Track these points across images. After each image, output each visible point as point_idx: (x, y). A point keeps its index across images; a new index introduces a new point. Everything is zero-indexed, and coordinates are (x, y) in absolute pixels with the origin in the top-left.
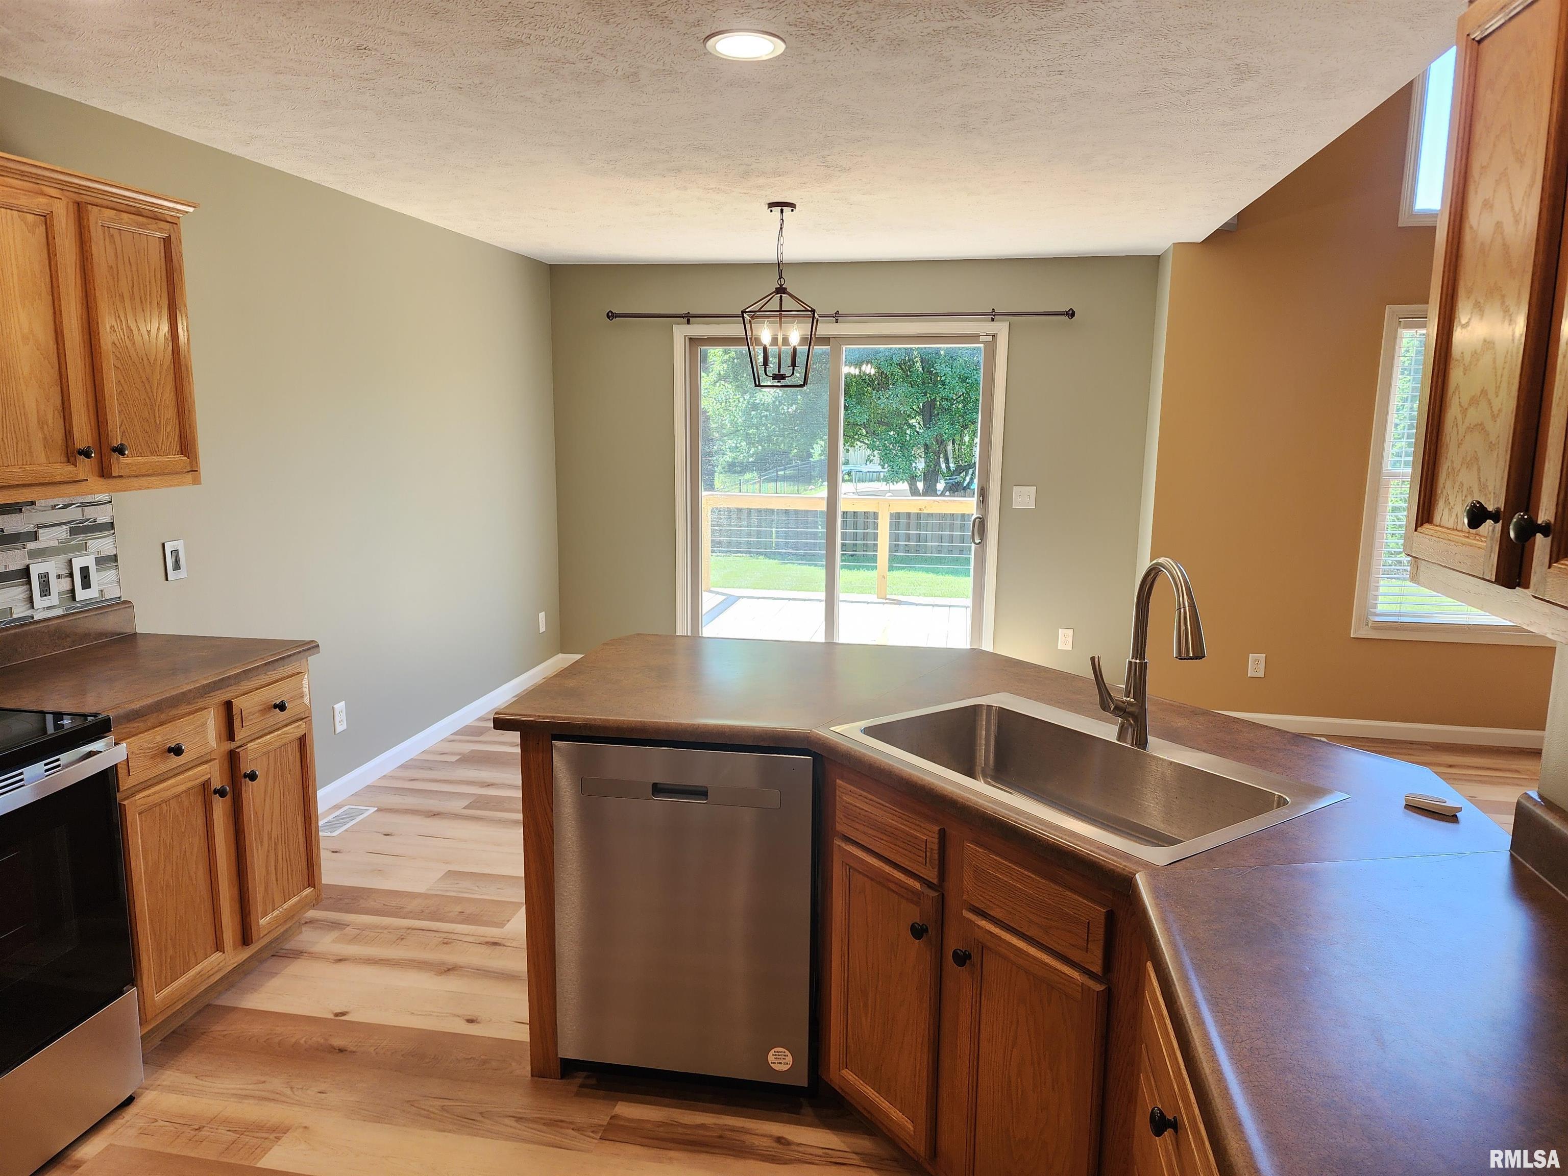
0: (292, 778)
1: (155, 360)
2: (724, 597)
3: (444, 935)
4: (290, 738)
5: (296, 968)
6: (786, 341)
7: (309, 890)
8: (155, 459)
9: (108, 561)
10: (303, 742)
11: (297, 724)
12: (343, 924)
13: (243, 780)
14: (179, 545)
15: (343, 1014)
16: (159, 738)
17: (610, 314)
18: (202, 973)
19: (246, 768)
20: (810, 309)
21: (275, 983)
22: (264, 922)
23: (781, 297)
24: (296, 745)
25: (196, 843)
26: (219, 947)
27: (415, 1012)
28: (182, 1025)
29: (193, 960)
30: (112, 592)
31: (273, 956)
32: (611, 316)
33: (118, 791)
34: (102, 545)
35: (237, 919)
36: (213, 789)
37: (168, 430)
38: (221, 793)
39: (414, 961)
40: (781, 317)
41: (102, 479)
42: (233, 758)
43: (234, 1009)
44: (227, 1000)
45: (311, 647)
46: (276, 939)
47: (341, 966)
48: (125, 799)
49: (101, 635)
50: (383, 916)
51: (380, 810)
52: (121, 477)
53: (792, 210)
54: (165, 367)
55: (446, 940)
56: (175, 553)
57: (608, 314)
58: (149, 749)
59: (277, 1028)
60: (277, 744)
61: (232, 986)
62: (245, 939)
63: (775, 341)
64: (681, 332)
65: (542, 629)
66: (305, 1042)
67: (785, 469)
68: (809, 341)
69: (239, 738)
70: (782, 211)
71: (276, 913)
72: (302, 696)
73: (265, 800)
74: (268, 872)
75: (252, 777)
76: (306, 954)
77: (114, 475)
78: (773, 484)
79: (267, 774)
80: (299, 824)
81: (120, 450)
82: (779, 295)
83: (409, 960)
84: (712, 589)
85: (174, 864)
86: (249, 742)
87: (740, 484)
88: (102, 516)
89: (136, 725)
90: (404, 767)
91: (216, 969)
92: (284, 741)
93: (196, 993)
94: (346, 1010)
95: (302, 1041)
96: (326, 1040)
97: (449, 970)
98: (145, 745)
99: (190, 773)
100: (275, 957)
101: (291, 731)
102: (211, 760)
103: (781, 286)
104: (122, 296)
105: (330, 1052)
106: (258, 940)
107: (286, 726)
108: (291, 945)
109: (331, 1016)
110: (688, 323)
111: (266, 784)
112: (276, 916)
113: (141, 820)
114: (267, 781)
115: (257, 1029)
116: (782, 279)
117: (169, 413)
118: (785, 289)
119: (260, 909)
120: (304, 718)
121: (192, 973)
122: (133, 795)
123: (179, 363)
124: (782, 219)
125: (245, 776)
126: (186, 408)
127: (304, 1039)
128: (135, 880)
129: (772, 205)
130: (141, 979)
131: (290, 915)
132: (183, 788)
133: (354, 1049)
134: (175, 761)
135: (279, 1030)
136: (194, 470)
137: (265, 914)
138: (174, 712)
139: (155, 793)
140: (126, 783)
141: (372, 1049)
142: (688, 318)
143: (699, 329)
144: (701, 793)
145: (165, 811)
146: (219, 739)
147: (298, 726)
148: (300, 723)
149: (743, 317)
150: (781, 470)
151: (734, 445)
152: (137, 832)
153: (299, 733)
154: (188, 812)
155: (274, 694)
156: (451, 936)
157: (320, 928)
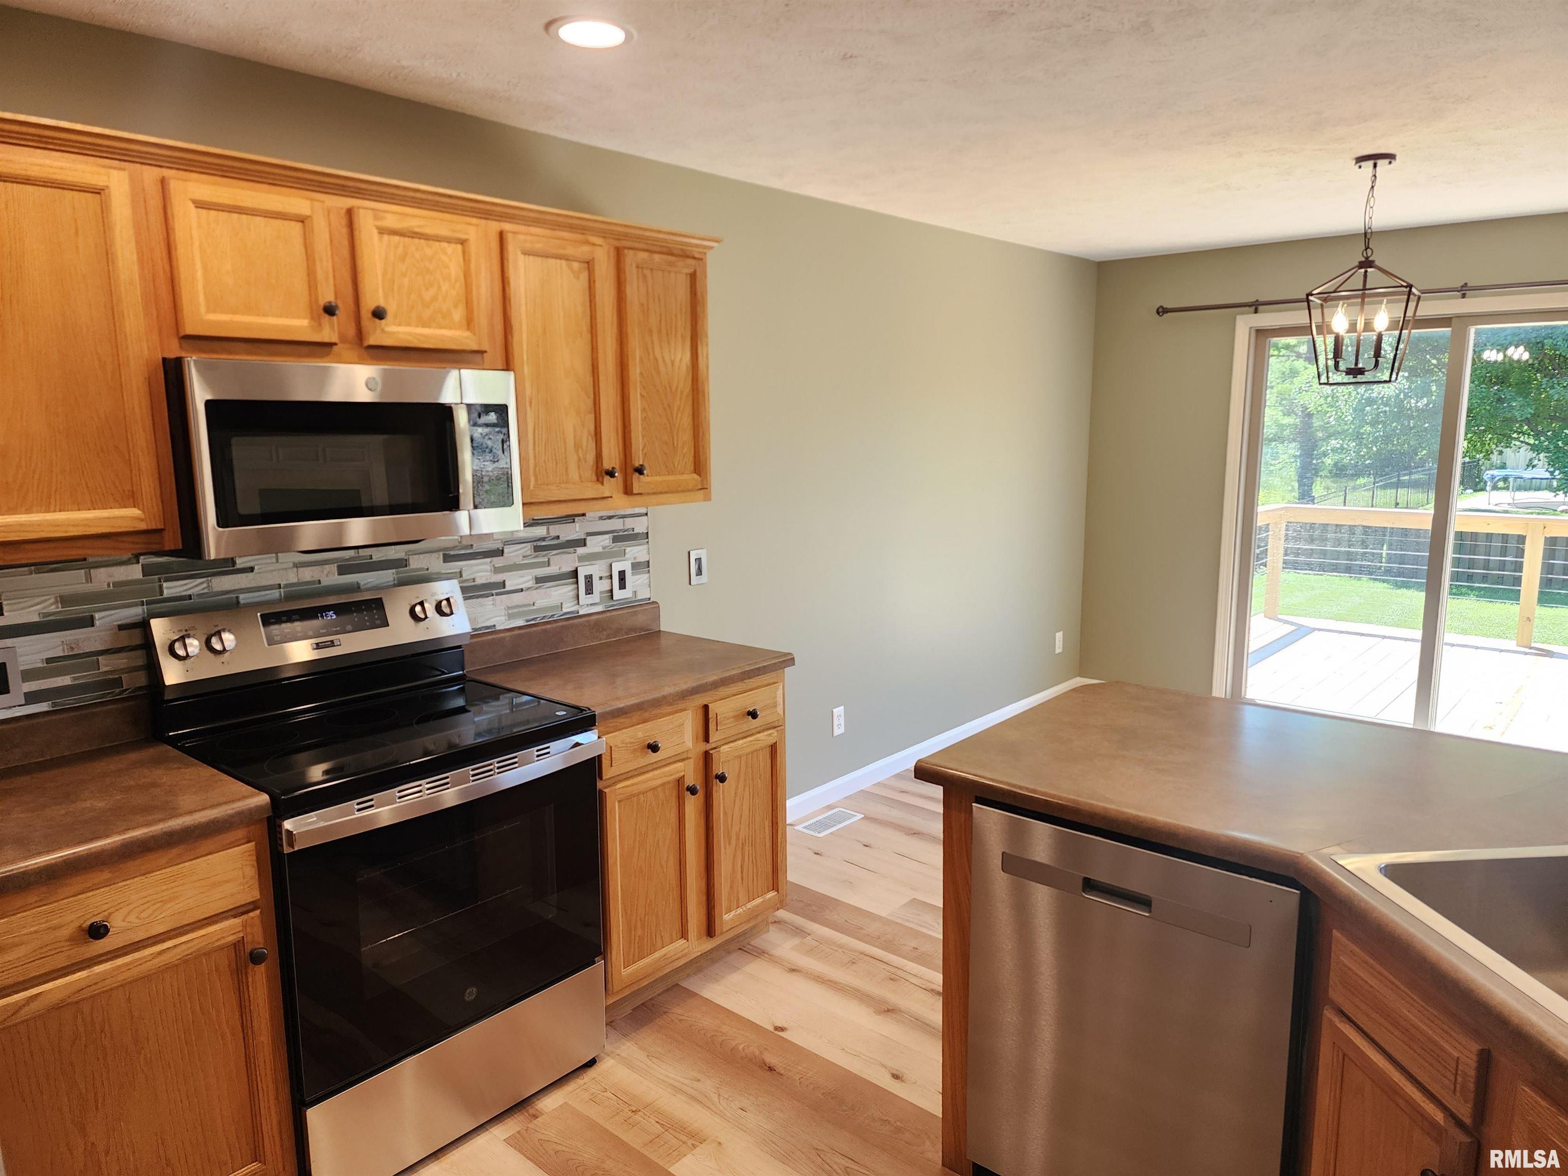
0: (762, 783)
1: (677, 388)
2: (1294, 628)
3: (893, 970)
4: (762, 745)
5: (755, 967)
6: (1368, 327)
7: (772, 894)
8: (671, 478)
9: (641, 566)
10: (773, 749)
11: (769, 732)
12: (805, 932)
13: (715, 780)
14: (703, 554)
15: (782, 1029)
16: (640, 735)
17: (1160, 310)
18: (667, 956)
19: (718, 769)
20: (1405, 284)
21: (735, 978)
22: (727, 918)
23: (1366, 272)
24: (768, 751)
25: (668, 833)
26: (684, 935)
27: (846, 1049)
28: (651, 999)
29: (659, 943)
30: (643, 594)
31: (740, 949)
32: (1162, 311)
33: (601, 778)
34: (637, 552)
35: (703, 911)
36: (686, 786)
37: (684, 452)
38: (693, 790)
39: (858, 991)
40: (1363, 297)
41: (626, 496)
42: (707, 758)
43: (693, 995)
44: (691, 984)
45: (788, 660)
46: (744, 933)
47: (793, 977)
48: (606, 788)
49: (632, 630)
50: (842, 933)
51: (866, 818)
52: (641, 494)
53: (1390, 163)
54: (685, 394)
55: (893, 976)
56: (699, 560)
57: (1158, 309)
58: (631, 743)
59: (724, 1027)
60: (749, 750)
61: (700, 970)
62: (710, 931)
63: (1353, 328)
64: (1245, 324)
65: (1059, 649)
66: (743, 1049)
67: (1410, 474)
68: (1402, 324)
69: (714, 740)
70: (1375, 166)
71: (740, 910)
72: (775, 706)
73: (735, 801)
74: (734, 871)
75: (722, 778)
76: (766, 955)
77: (635, 492)
78: (1391, 492)
79: (739, 776)
80: (767, 828)
81: (640, 471)
82: (1363, 270)
83: (855, 989)
84: (1279, 616)
85: (648, 851)
86: (723, 745)
87: (1345, 491)
88: (639, 526)
89: (621, 720)
90: (879, 784)
91: (680, 955)
92: (755, 748)
93: (661, 974)
94: (785, 1026)
95: (741, 1047)
96: (761, 1052)
97: (889, 1010)
98: (628, 740)
99: (667, 769)
100: (740, 951)
101: (763, 738)
102: (688, 758)
103: (1367, 258)
104: (651, 331)
105: (760, 1067)
106: (722, 933)
107: (759, 732)
108: (756, 942)
109: (771, 1029)
110: (1256, 312)
111: (737, 786)
112: (740, 914)
113: (620, 807)
114: (738, 783)
115: (707, 1022)
116: (1368, 250)
117: (686, 436)
118: (1373, 262)
119: (724, 904)
120: (777, 726)
121: (657, 955)
122: (615, 783)
123: (697, 389)
124: (1375, 176)
125: (717, 777)
126: (701, 431)
127: (742, 1046)
128: (611, 861)
129: (1360, 159)
130: (611, 953)
131: (753, 915)
132: (659, 782)
133: (782, 1072)
134: (653, 757)
135: (725, 1029)
136: (704, 488)
137: (729, 910)
138: (657, 711)
139: (632, 785)
140: (608, 772)
141: (798, 1077)
142: (1256, 306)
143: (1268, 319)
144: (1144, 902)
145: (642, 801)
146: (696, 738)
147: (770, 734)
148: (772, 731)
149: (1308, 301)
150: (1405, 475)
151: (1338, 446)
152: (615, 820)
153: (771, 741)
154: (663, 804)
155: (747, 701)
156: (899, 973)
157: (786, 931)
